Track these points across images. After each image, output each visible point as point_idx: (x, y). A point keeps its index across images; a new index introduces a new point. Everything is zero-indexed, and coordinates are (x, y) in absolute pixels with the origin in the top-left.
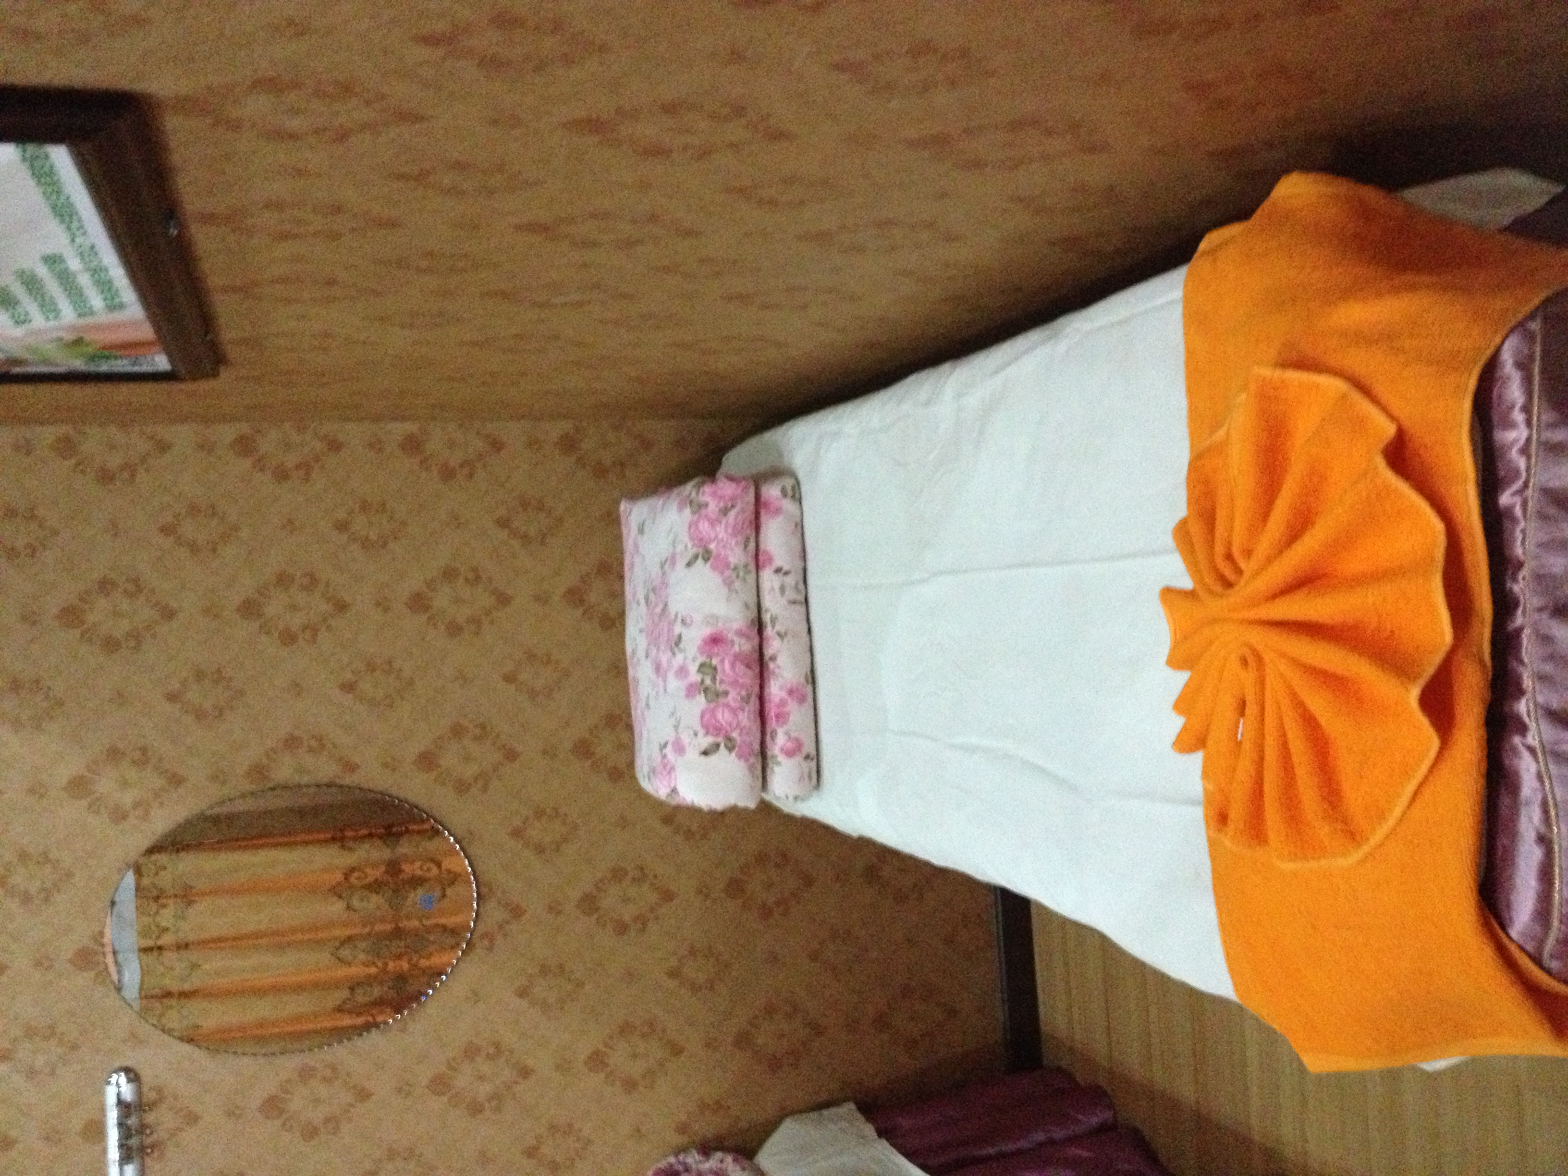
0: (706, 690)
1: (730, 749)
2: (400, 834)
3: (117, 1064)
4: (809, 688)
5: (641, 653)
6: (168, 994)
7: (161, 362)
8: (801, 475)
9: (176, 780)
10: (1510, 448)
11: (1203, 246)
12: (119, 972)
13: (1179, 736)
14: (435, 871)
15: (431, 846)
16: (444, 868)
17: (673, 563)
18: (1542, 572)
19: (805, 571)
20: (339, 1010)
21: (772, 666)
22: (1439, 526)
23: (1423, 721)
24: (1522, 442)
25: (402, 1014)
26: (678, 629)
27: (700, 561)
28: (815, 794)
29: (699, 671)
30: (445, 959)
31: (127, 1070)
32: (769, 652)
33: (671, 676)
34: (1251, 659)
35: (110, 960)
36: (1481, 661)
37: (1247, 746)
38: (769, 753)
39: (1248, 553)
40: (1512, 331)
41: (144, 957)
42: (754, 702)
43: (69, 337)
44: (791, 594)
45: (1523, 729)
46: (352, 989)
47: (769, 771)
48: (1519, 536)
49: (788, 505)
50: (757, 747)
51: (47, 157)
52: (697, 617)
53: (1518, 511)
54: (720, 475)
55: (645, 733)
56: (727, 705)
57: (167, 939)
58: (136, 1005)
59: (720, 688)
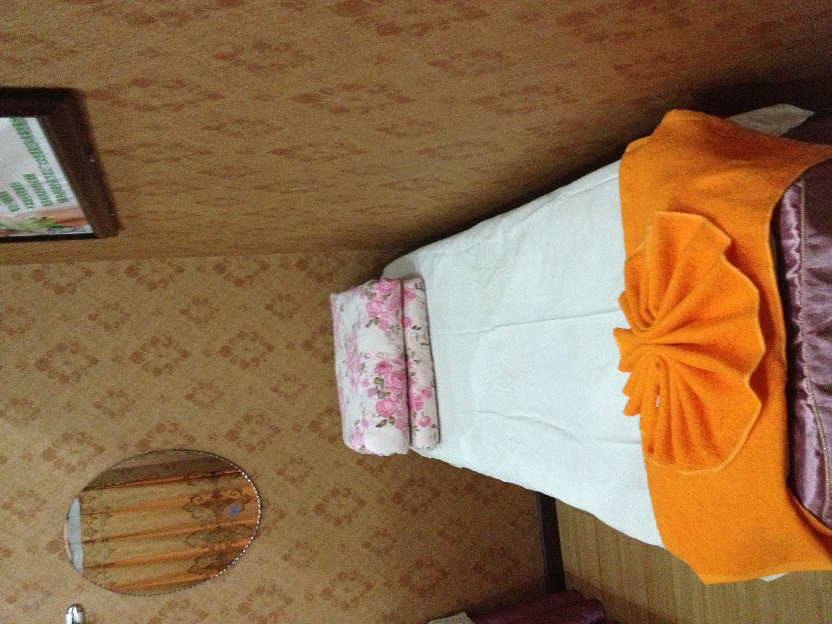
0: (378, 392)
1: (392, 423)
2: (219, 476)
3: (71, 604)
4: (433, 389)
5: (344, 375)
6: (98, 566)
7: (87, 229)
8: (424, 276)
9: (100, 450)
10: (790, 248)
11: (627, 150)
12: (72, 555)
13: (627, 407)
14: (238, 496)
15: (236, 482)
16: (243, 494)
17: (359, 327)
18: (810, 313)
19: (428, 327)
20: (189, 571)
21: (413, 378)
22: (755, 291)
23: (752, 393)
24: (796, 246)
25: (223, 571)
26: (363, 360)
27: (373, 324)
28: (438, 445)
29: (374, 382)
30: (244, 543)
31: (78, 606)
32: (411, 371)
33: (360, 385)
34: (661, 363)
35: (67, 547)
36: (781, 360)
37: (662, 410)
38: (413, 425)
39: (657, 308)
40: (788, 188)
41: (84, 545)
42: (404, 398)
43: (39, 217)
44: (422, 340)
45: (805, 396)
46: (196, 561)
47: (413, 435)
48: (797, 294)
49: (419, 293)
50: (406, 421)
51: (26, 123)
52: (373, 354)
53: (796, 281)
54: (382, 277)
55: (347, 415)
56: (390, 400)
57: (97, 536)
58: (82, 572)
59: (386, 390)
